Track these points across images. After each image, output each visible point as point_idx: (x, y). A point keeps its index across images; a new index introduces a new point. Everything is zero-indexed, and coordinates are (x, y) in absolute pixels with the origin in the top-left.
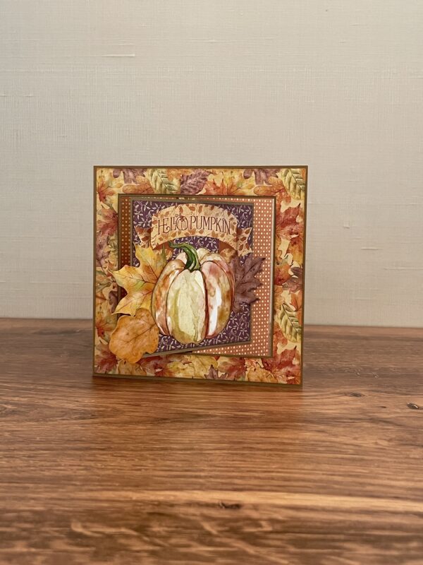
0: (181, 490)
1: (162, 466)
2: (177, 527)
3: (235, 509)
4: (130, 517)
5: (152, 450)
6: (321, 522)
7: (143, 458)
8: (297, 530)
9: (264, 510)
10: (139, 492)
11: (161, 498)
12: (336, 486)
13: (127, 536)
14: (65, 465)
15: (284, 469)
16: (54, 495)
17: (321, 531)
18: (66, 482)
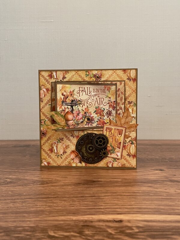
0: (94, 214)
1: (83, 204)
2: (96, 231)
3: (120, 222)
4: (74, 228)
5: (77, 197)
6: (159, 227)
7: (73, 201)
8: (150, 231)
9: (133, 222)
10: (76, 216)
11: (86, 219)
12: (162, 211)
13: (75, 236)
14: (39, 206)
15: (138, 204)
16: (38, 219)
17: (161, 231)
18: (41, 213)
